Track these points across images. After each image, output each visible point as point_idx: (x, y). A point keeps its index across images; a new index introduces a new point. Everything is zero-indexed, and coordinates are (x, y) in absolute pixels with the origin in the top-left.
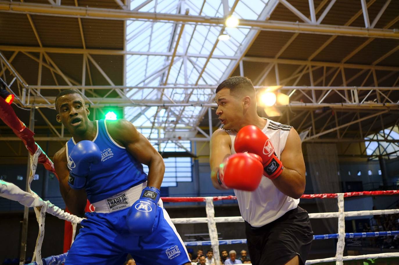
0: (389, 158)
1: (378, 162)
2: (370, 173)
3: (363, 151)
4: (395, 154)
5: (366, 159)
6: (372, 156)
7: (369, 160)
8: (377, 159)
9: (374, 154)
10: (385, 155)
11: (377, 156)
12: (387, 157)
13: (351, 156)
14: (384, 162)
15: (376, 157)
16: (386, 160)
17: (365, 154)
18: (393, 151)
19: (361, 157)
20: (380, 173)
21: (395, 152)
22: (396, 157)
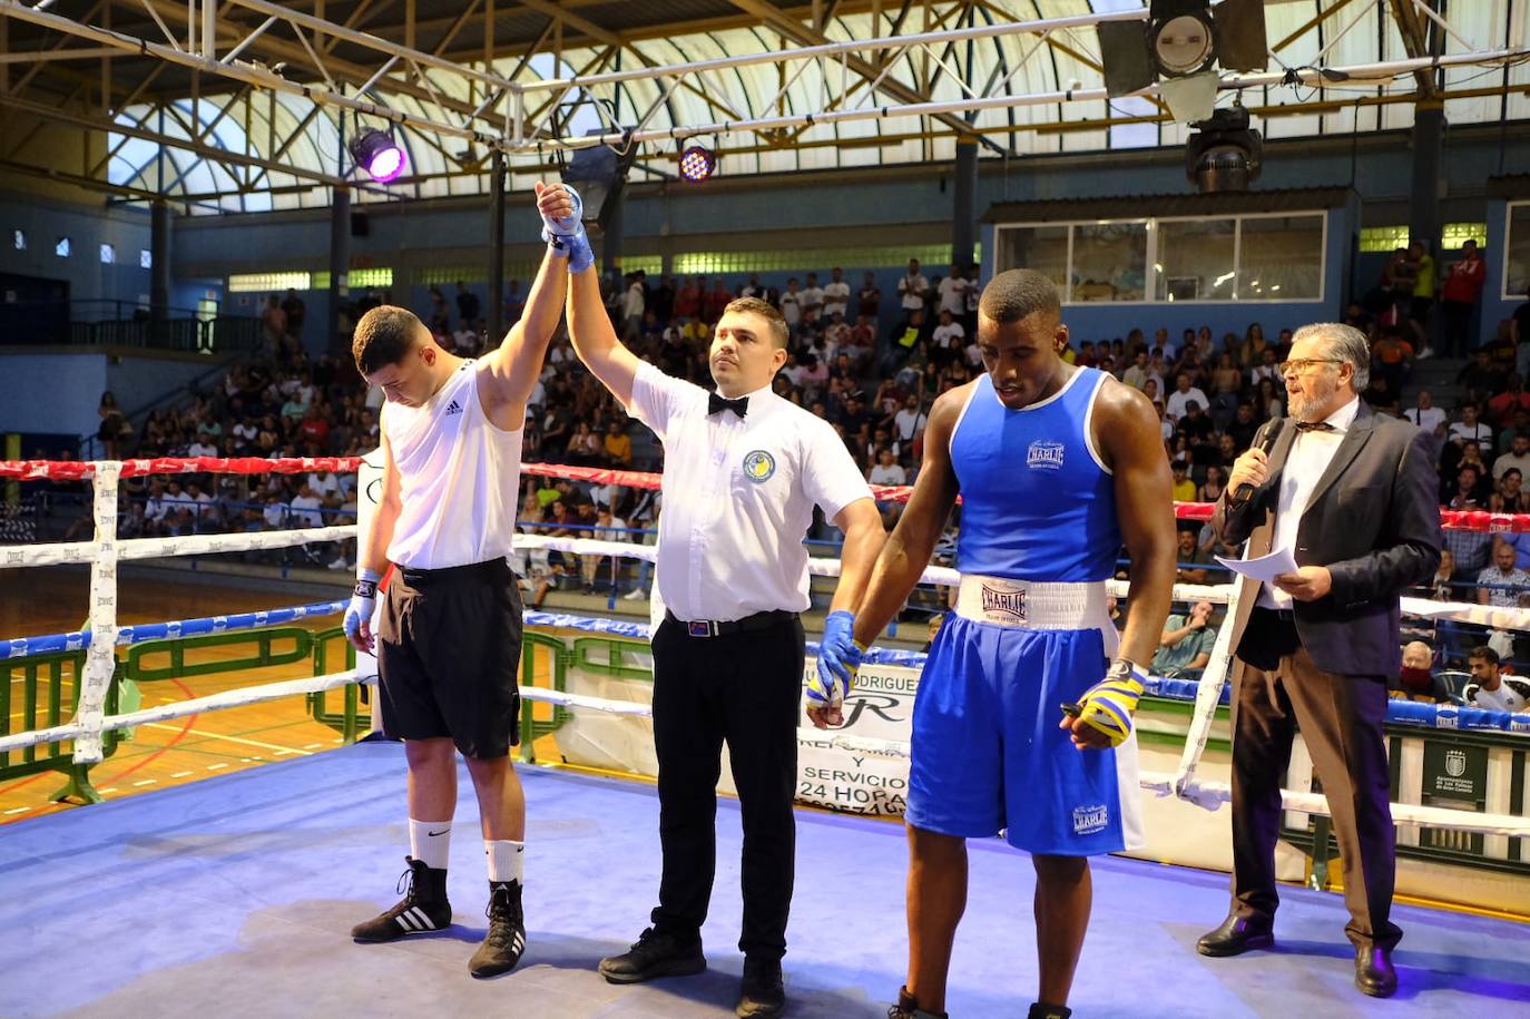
0: (188, 211)
1: (148, 218)
2: (106, 254)
3: (93, 164)
4: (214, 203)
5: (102, 197)
6: (125, 189)
7: (110, 204)
8: (145, 205)
9: (137, 184)
10: (177, 198)
11: (145, 195)
12: (181, 207)
13: (44, 173)
14: (170, 223)
15: (142, 199)
16: (177, 216)
17: (99, 177)
18: (212, 190)
19: (84, 187)
20: (146, 260)
21: (218, 195)
22: (216, 212)
